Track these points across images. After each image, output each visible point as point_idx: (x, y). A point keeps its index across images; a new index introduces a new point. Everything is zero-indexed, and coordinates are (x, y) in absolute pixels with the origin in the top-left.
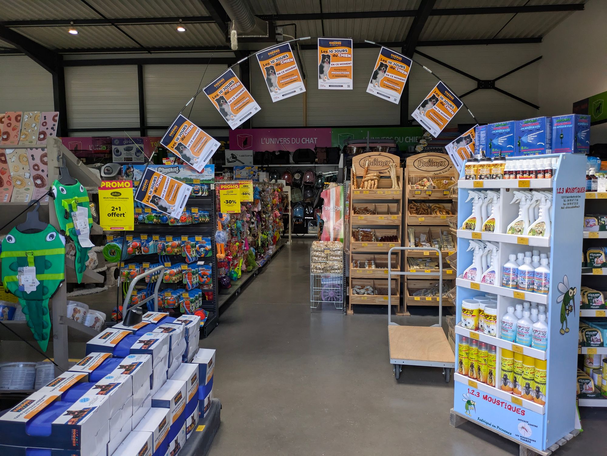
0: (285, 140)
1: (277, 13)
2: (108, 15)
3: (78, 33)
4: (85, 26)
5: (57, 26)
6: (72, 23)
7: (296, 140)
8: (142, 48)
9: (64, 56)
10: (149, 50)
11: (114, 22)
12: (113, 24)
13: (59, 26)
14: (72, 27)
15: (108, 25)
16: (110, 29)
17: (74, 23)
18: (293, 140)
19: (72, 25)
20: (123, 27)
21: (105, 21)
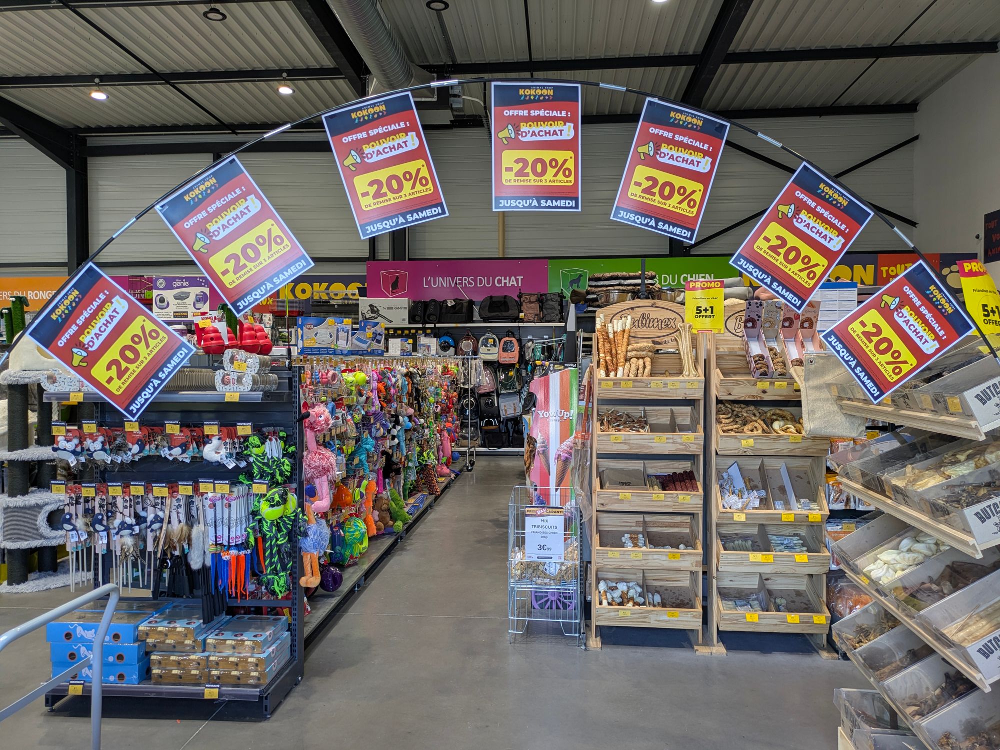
0: (465, 280)
1: (452, 61)
2: (158, 67)
3: (108, 97)
4: (119, 85)
5: (70, 86)
6: (97, 80)
7: (484, 281)
8: (222, 126)
9: (88, 139)
10: (234, 128)
11: (170, 78)
12: (168, 83)
13: (74, 86)
14: (96, 88)
15: (159, 84)
16: (163, 90)
17: (101, 81)
18: (481, 280)
19: (97, 85)
20: (185, 87)
21: (153, 76)
